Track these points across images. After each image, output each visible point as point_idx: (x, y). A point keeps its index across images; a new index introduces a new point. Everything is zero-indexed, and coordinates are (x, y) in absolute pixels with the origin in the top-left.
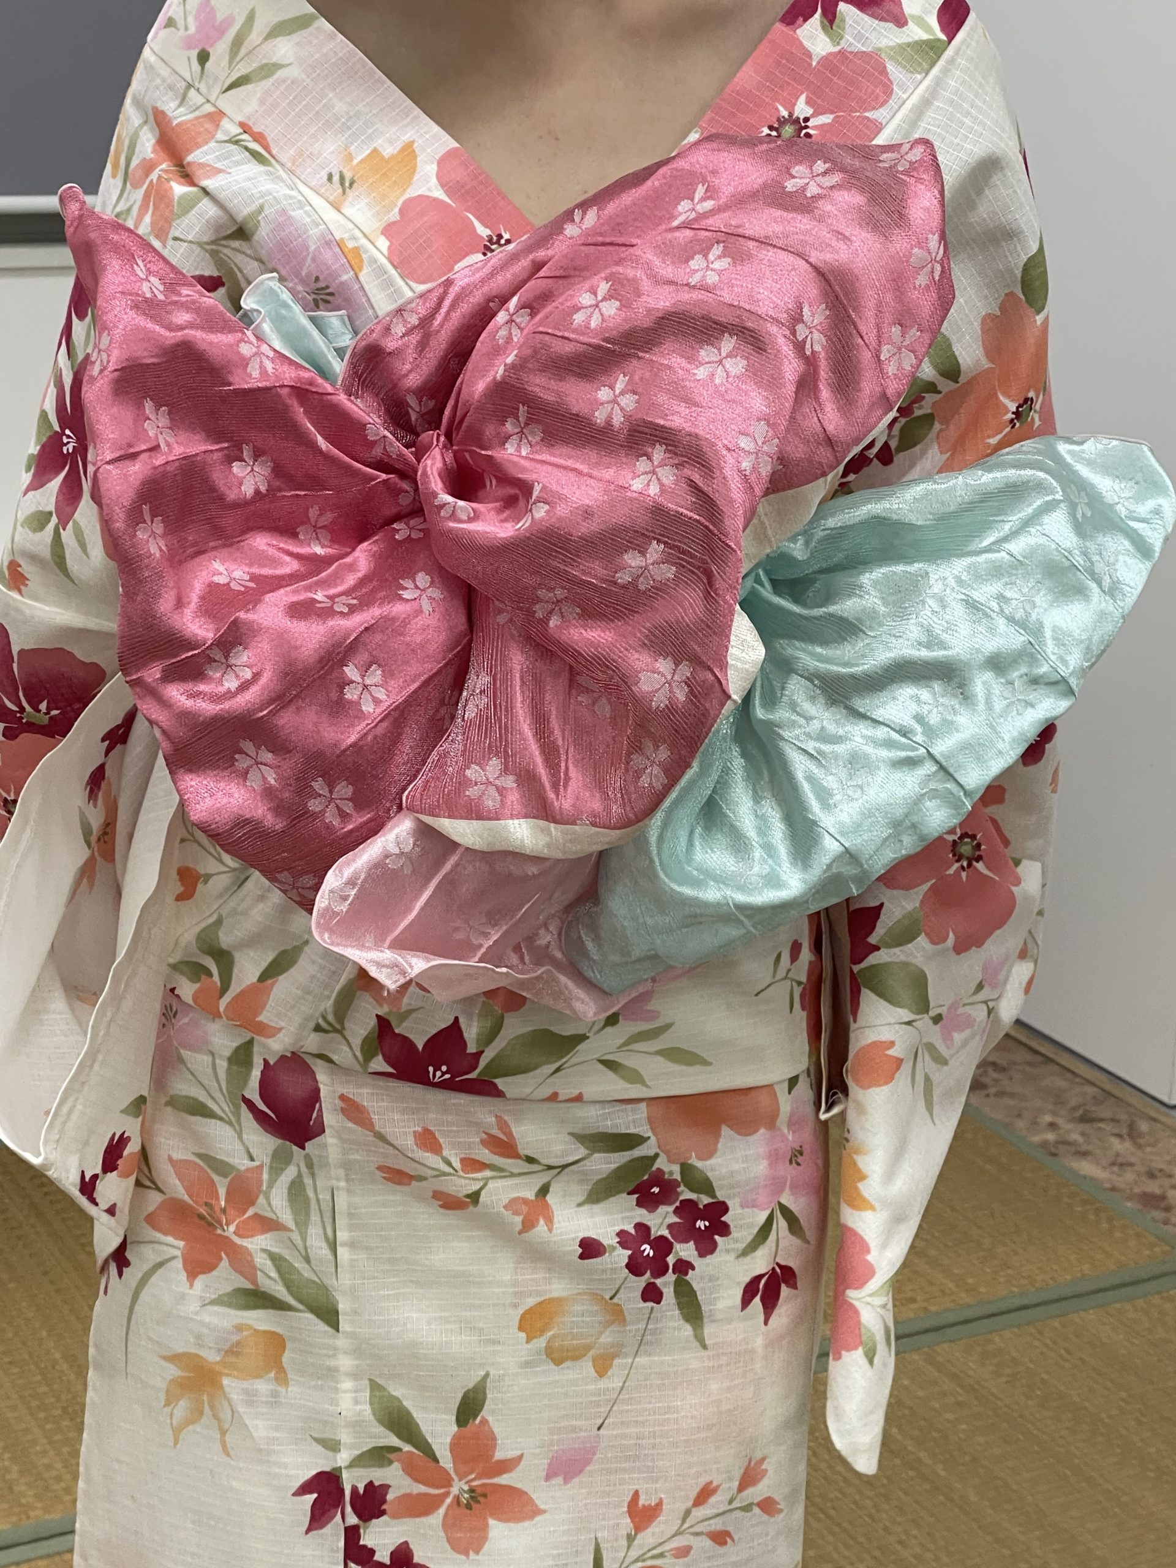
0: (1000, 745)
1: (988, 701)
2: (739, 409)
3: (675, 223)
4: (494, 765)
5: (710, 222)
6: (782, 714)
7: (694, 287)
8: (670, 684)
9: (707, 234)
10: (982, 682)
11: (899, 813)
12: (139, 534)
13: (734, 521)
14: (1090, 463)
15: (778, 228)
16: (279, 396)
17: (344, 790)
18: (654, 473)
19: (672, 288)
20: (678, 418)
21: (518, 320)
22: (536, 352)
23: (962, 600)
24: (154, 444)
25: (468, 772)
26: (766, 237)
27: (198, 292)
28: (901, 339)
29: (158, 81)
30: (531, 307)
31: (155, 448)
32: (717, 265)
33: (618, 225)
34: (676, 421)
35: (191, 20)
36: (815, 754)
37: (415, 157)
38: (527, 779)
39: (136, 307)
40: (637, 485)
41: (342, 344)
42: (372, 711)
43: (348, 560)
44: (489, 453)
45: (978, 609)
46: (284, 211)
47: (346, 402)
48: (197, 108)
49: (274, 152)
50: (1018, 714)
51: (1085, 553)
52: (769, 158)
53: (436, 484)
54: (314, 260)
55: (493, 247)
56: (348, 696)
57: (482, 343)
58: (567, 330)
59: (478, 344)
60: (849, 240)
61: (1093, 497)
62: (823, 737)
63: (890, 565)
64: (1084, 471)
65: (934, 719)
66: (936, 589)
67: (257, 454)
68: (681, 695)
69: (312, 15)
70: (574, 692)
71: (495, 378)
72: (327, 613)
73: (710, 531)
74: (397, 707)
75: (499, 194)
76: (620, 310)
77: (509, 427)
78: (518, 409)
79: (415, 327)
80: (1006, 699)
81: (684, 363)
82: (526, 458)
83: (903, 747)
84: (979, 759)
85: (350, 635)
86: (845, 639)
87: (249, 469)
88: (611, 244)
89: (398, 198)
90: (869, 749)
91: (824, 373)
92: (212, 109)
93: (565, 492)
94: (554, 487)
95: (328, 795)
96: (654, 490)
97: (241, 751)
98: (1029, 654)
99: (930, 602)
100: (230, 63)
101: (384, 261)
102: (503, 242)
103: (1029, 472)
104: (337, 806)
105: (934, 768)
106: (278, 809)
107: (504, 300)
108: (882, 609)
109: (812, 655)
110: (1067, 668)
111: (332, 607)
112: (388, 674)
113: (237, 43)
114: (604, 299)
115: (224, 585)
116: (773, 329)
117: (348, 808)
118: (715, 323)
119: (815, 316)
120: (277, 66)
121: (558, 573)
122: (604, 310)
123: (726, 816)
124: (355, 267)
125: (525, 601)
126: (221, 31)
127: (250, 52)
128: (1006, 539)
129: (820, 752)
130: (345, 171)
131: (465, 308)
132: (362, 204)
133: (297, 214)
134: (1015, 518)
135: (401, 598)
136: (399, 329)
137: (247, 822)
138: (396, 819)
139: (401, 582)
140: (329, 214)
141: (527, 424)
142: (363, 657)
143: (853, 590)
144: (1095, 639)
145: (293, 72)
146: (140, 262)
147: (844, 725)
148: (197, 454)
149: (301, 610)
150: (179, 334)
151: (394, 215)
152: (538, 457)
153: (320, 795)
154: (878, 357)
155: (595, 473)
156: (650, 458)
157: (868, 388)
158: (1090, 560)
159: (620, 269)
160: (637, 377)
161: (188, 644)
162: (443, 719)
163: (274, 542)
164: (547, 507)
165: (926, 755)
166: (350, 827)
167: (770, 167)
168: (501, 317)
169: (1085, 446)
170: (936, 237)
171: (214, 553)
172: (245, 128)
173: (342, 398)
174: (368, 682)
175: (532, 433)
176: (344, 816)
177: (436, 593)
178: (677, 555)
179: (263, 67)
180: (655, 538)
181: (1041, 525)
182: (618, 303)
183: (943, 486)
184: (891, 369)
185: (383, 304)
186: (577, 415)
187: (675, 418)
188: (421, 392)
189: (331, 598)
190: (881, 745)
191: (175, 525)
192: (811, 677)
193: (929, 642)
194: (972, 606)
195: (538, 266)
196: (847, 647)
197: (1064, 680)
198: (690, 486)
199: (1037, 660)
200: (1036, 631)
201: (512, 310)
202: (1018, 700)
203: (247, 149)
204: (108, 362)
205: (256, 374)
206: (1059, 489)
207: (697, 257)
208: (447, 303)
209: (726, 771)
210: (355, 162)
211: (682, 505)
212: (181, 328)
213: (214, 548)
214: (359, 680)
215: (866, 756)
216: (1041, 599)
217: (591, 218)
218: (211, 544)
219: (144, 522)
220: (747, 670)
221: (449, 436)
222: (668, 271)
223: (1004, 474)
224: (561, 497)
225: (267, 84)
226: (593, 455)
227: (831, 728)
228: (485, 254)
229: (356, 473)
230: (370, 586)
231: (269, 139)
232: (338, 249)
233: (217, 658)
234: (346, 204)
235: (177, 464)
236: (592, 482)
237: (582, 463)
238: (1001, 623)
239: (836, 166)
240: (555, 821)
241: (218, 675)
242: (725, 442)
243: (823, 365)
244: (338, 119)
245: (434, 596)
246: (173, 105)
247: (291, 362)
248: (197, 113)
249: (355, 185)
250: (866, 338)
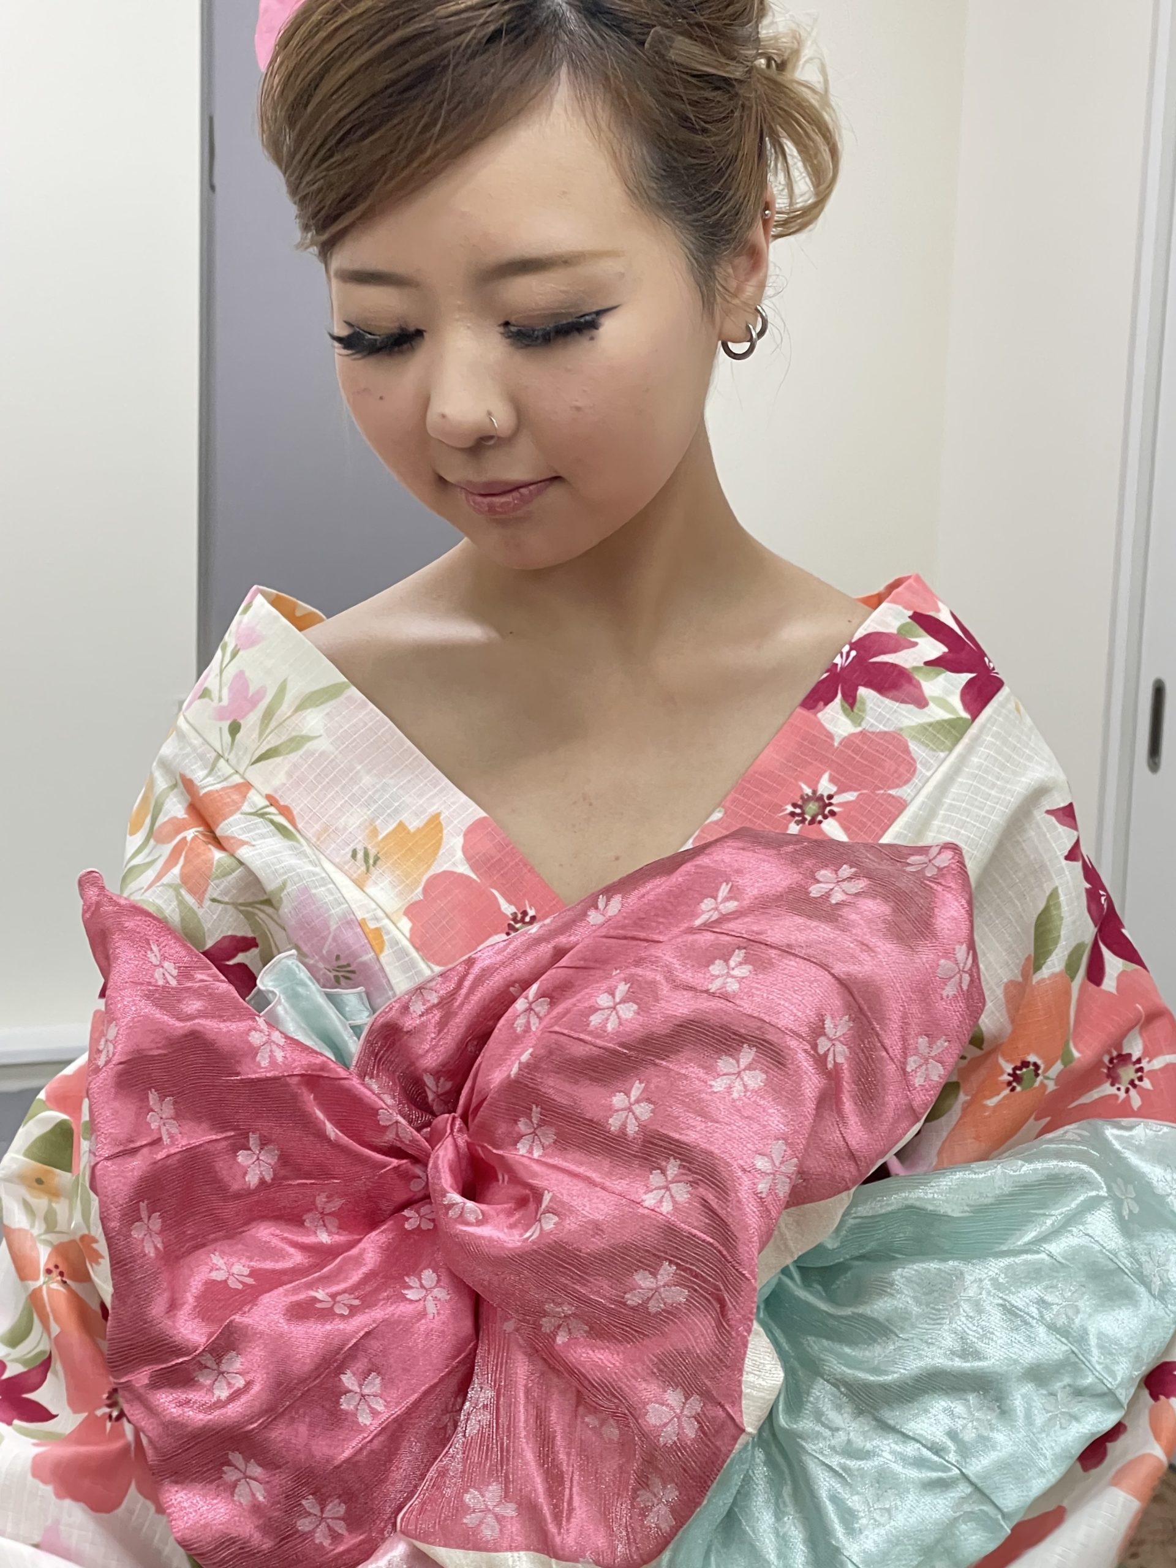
0: (1042, 1464)
1: (1028, 1416)
2: (756, 1127)
3: (698, 922)
4: (494, 1490)
5: (731, 925)
6: (806, 1424)
7: (713, 995)
8: (679, 1418)
9: (728, 938)
10: (1020, 1396)
11: (930, 1539)
12: (135, 1234)
13: (748, 1247)
14: (1139, 1150)
15: (801, 937)
16: (287, 1085)
17: (336, 1508)
18: (667, 1188)
19: (690, 994)
20: (693, 1133)
21: (537, 1009)
22: (551, 1052)
23: (1001, 1305)
24: (155, 1137)
25: (467, 1497)
26: (788, 946)
27: (214, 976)
28: (927, 1050)
29: (188, 749)
30: (552, 996)
31: (158, 1141)
32: (739, 972)
33: (640, 921)
34: (691, 1137)
35: (225, 692)
36: (841, 1471)
37: (441, 831)
38: (529, 1510)
39: (149, 996)
40: (650, 1200)
41: (359, 1022)
42: (368, 1423)
43: (355, 1251)
44: (500, 1152)
45: (1016, 1315)
46: (305, 890)
47: (359, 1086)
48: (226, 779)
49: (300, 826)
50: (1061, 1427)
51: (1132, 1255)
52: (794, 860)
53: (446, 1180)
54: (335, 939)
55: (518, 926)
56: (344, 1407)
57: (500, 1030)
58: (584, 1031)
59: (496, 1031)
60: (873, 951)
61: (1144, 1189)
62: (850, 1451)
63: (923, 1261)
64: (1133, 1159)
65: (969, 1435)
66: (971, 1293)
67: (264, 1143)
68: (691, 1431)
69: (344, 683)
70: (581, 1409)
71: (509, 1076)
72: (327, 1314)
73: (724, 1256)
74: (395, 1420)
75: (525, 865)
76: (638, 1014)
77: (522, 1126)
78: (531, 1110)
79: (434, 1006)
80: (1048, 1412)
81: (701, 1073)
82: (538, 1161)
83: (933, 1467)
84: (1020, 1480)
85: (349, 1340)
86: (875, 1341)
87: (255, 1157)
88: (634, 938)
89: (423, 874)
90: (898, 1468)
91: (847, 1086)
92: (241, 781)
93: (574, 1203)
94: (565, 1198)
95: (319, 1514)
96: (666, 1207)
97: (229, 1463)
98: (1071, 1364)
99: (966, 1306)
100: (261, 734)
101: (406, 943)
102: (527, 919)
103: (1073, 1164)
104: (328, 1526)
105: (969, 1490)
106: (267, 1528)
107: (526, 985)
108: (916, 1310)
109: (840, 1356)
110: (1115, 1379)
111: (332, 1308)
112: (388, 1384)
113: (268, 715)
114: (623, 1001)
115: (221, 1282)
116: (793, 1043)
117: (340, 1527)
118: (734, 1034)
119: (838, 1027)
120: (305, 739)
121: (564, 1288)
122: (621, 1013)
123: (745, 1533)
124: (377, 948)
125: (533, 1314)
126: (254, 703)
127: (281, 724)
128: (1045, 1238)
129: (845, 1468)
130: (369, 847)
131: (482, 993)
132: (385, 882)
133: (320, 891)
134: (1057, 1213)
135: (404, 1298)
136: (417, 1008)
137: (233, 1541)
138: (390, 1540)
139: (407, 1279)
140: (351, 892)
141: (539, 1126)
142: (361, 1364)
143: (884, 1288)
144: (1146, 1346)
145: (323, 745)
146: (155, 948)
147: (872, 1439)
148: (201, 1145)
149: (302, 1311)
150: (189, 1024)
151: (418, 894)
152: (550, 1161)
153: (310, 1514)
154: (904, 1070)
155: (608, 1184)
156: (663, 1172)
157: (892, 1100)
158: (1137, 1261)
159: (639, 971)
160: (652, 1086)
161: (178, 1350)
162: (445, 1427)
163: (278, 1232)
164: (556, 1219)
165: (959, 1477)
166: (341, 1549)
167: (795, 870)
168: (520, 1005)
169: (1134, 1132)
170: (964, 947)
171: (213, 1246)
172: (272, 800)
173: (355, 1082)
174: (366, 1391)
175: (544, 1134)
176: (336, 1537)
177: (441, 1294)
178: (688, 1276)
179: (291, 740)
180: (666, 1259)
181: (1083, 1224)
182: (635, 1007)
183: (981, 1176)
184: (918, 1081)
185: (401, 983)
186: (591, 1121)
187: (689, 1132)
188: (437, 1074)
189: (333, 1296)
190: (910, 1464)
191: (174, 1223)
192: (838, 1382)
193: (964, 1350)
194: (1010, 1311)
195: (559, 953)
196: (878, 1349)
197: (1111, 1393)
198: (704, 1206)
199: (1081, 1370)
200: (1081, 1338)
201: (531, 998)
202: (1063, 1413)
203: (272, 822)
204: (114, 1054)
205: (265, 1063)
206: (1103, 1185)
207: (717, 962)
208: (467, 983)
209: (747, 1480)
210: (381, 837)
211: (694, 1226)
212: (191, 1018)
213: (216, 1240)
214: (356, 1388)
215: (895, 1476)
216: (1085, 1304)
217: (615, 905)
218: (212, 1236)
219: (140, 1219)
220: (763, 1398)
221: (465, 1118)
222: (687, 976)
223: (1045, 1165)
224: (571, 1210)
225: (294, 757)
226: (606, 1165)
227: (859, 1441)
228: (508, 934)
229: (365, 1160)
230: (374, 1284)
231: (295, 813)
232: (359, 930)
233: (208, 1365)
234: (370, 882)
235: (178, 1156)
236: (603, 1194)
237: (595, 1171)
238: (1041, 1331)
239: (863, 872)
240: (558, 1557)
241: (208, 1382)
242: (741, 1162)
243: (846, 1075)
244: (365, 792)
245: (439, 1296)
246: (202, 773)
247: (305, 1048)
248: (225, 784)
249: (379, 863)
250: (890, 1050)
